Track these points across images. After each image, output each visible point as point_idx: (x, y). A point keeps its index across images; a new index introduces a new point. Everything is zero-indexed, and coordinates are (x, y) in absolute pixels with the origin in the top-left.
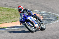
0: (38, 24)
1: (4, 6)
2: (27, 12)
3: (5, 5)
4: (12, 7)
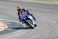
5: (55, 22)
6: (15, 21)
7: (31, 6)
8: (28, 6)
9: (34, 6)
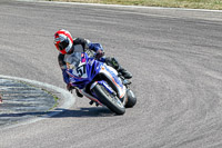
5: (182, 84)
6: (30, 81)
7: (91, 23)
8: (77, 22)
9: (102, 24)
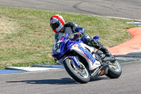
0: (99, 62)
1: (72, 11)
2: (73, 32)
3: (75, 7)
4: (90, 12)
